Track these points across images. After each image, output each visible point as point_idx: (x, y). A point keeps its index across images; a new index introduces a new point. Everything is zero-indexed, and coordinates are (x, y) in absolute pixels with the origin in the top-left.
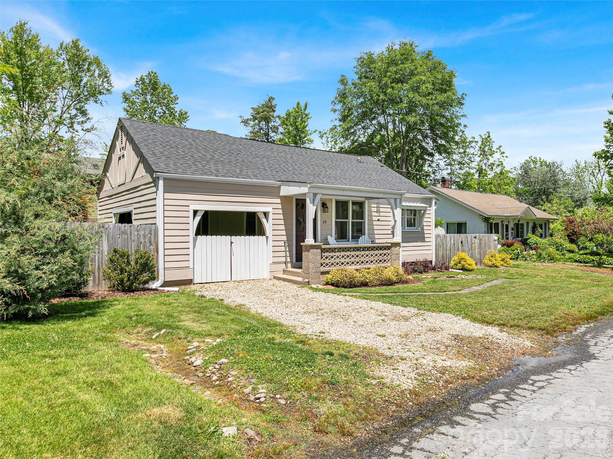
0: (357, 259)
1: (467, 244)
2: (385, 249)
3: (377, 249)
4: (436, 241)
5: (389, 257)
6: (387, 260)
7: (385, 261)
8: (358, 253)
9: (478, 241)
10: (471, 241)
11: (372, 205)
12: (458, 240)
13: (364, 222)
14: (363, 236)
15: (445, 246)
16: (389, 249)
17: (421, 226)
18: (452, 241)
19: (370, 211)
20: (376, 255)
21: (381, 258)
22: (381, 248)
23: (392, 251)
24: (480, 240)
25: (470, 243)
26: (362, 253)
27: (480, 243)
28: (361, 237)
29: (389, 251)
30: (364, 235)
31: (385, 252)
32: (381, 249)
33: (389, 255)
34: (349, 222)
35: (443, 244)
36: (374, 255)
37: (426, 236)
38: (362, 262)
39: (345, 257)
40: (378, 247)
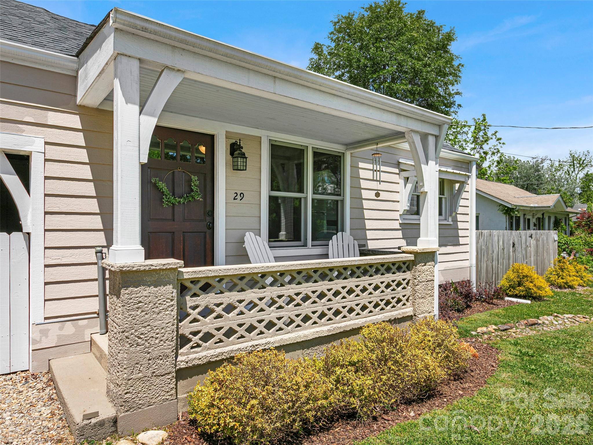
0: (321, 306)
1: (520, 247)
2: (399, 269)
3: (377, 271)
4: (477, 242)
5: (408, 291)
6: (404, 299)
7: (399, 301)
8: (322, 286)
9: (535, 242)
10: (526, 243)
11: (361, 165)
12: (509, 240)
13: (343, 201)
14: (340, 234)
15: (490, 252)
16: (409, 269)
17: (454, 214)
18: (501, 243)
19: (356, 178)
20: (376, 288)
21: (388, 294)
22: (388, 268)
23: (417, 274)
24: (537, 240)
25: (524, 246)
26: (338, 285)
27: (537, 246)
28: (334, 237)
29: (408, 275)
30: (343, 230)
31: (399, 276)
32: (388, 270)
33: (407, 284)
34: (306, 198)
35: (488, 248)
36: (370, 289)
37: (461, 233)
38: (337, 313)
39: (280, 302)
40: (382, 265)
